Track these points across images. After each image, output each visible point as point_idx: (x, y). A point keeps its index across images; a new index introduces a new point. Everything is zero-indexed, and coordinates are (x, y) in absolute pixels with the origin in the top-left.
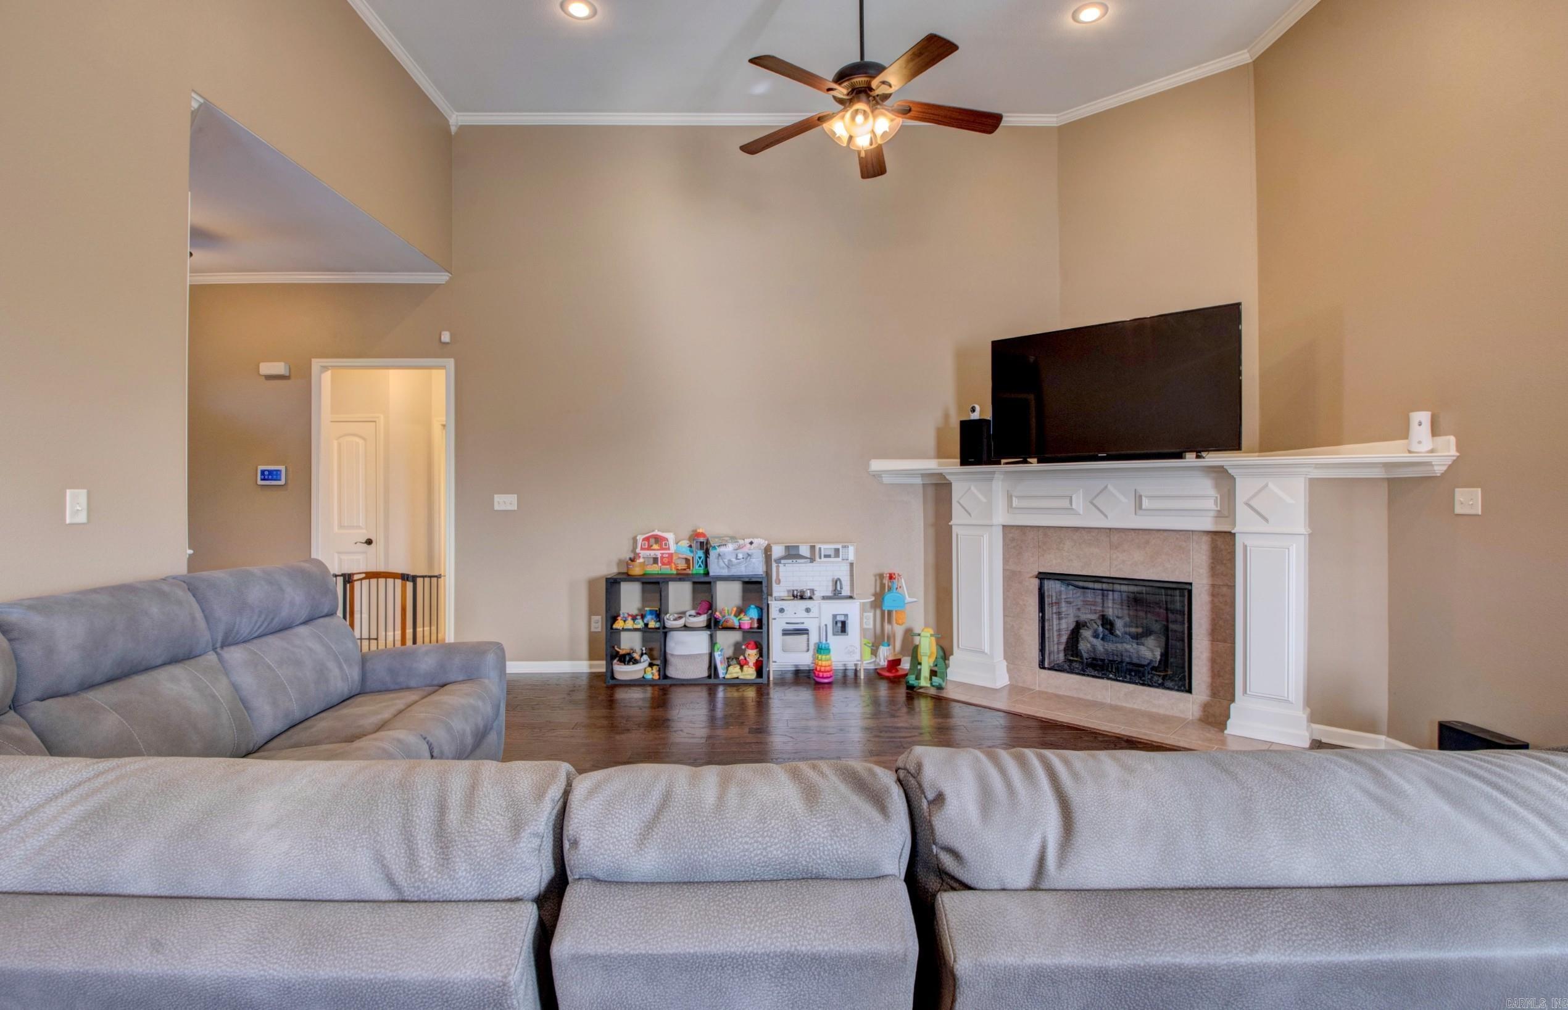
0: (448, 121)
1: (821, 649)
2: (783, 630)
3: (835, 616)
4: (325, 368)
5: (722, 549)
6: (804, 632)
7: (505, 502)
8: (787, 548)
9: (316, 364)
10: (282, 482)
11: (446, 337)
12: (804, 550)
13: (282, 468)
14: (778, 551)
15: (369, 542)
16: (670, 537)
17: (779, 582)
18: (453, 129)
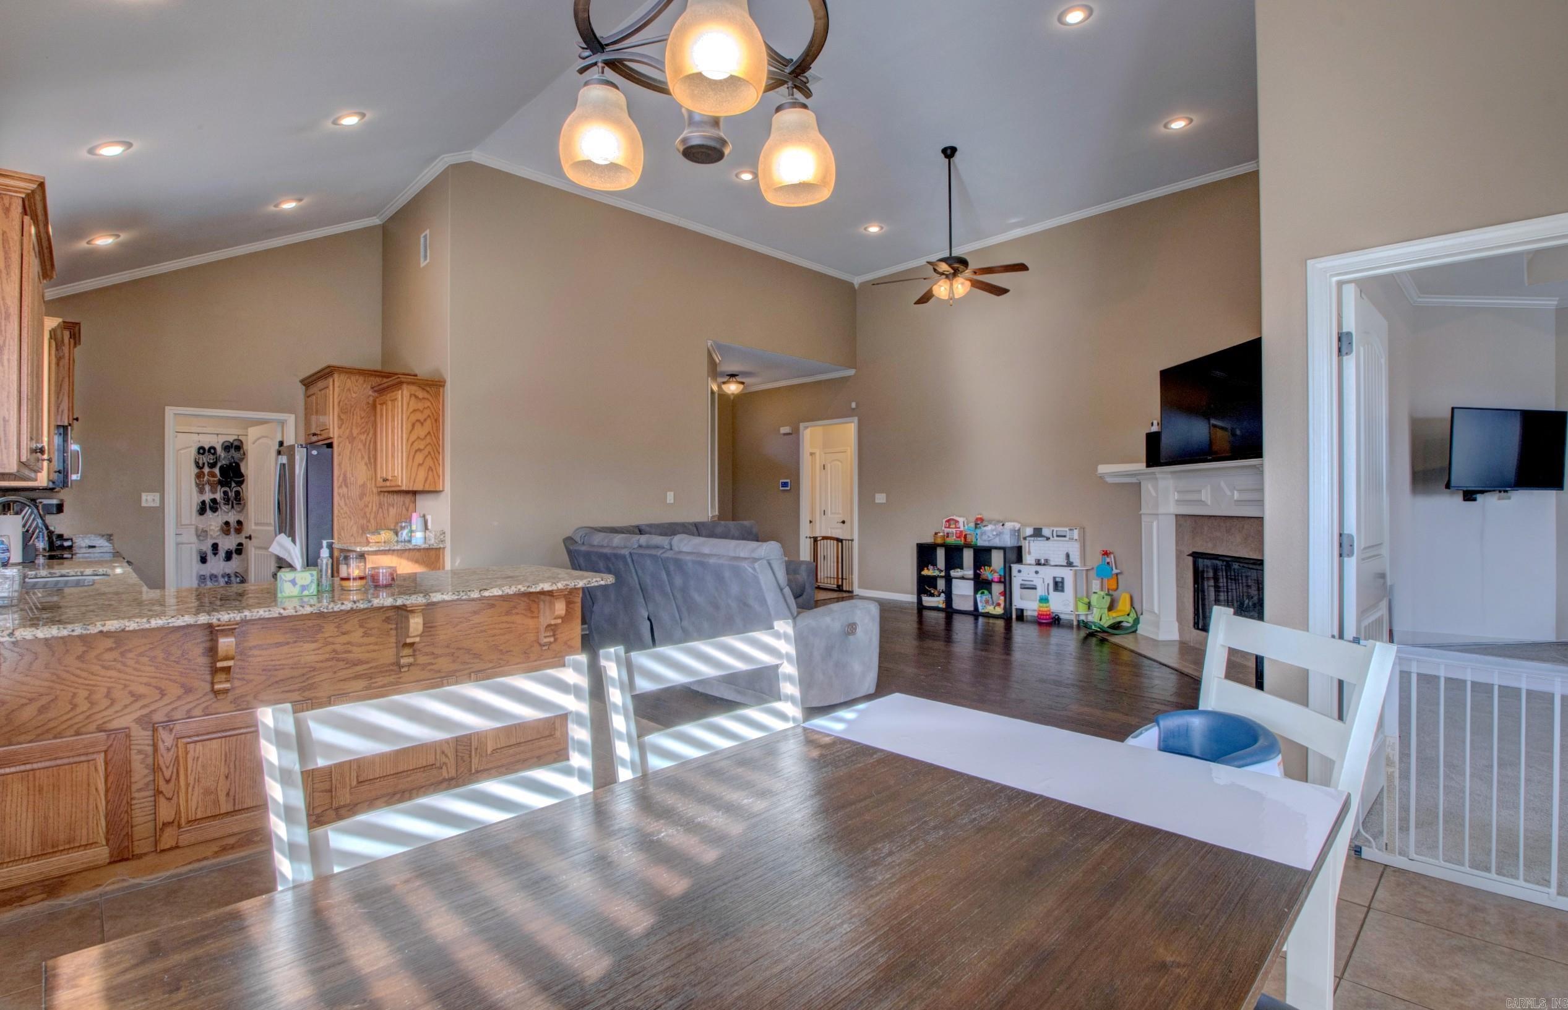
0: (853, 284)
1: (1044, 600)
2: (1021, 585)
3: (1054, 578)
4: (806, 428)
5: (985, 528)
6: (1034, 588)
7: (881, 498)
8: (1035, 529)
9: (802, 425)
10: (789, 488)
11: (854, 405)
12: (1046, 532)
13: (788, 481)
14: (1029, 531)
15: (843, 522)
16: (961, 520)
17: (1029, 553)
18: (856, 286)
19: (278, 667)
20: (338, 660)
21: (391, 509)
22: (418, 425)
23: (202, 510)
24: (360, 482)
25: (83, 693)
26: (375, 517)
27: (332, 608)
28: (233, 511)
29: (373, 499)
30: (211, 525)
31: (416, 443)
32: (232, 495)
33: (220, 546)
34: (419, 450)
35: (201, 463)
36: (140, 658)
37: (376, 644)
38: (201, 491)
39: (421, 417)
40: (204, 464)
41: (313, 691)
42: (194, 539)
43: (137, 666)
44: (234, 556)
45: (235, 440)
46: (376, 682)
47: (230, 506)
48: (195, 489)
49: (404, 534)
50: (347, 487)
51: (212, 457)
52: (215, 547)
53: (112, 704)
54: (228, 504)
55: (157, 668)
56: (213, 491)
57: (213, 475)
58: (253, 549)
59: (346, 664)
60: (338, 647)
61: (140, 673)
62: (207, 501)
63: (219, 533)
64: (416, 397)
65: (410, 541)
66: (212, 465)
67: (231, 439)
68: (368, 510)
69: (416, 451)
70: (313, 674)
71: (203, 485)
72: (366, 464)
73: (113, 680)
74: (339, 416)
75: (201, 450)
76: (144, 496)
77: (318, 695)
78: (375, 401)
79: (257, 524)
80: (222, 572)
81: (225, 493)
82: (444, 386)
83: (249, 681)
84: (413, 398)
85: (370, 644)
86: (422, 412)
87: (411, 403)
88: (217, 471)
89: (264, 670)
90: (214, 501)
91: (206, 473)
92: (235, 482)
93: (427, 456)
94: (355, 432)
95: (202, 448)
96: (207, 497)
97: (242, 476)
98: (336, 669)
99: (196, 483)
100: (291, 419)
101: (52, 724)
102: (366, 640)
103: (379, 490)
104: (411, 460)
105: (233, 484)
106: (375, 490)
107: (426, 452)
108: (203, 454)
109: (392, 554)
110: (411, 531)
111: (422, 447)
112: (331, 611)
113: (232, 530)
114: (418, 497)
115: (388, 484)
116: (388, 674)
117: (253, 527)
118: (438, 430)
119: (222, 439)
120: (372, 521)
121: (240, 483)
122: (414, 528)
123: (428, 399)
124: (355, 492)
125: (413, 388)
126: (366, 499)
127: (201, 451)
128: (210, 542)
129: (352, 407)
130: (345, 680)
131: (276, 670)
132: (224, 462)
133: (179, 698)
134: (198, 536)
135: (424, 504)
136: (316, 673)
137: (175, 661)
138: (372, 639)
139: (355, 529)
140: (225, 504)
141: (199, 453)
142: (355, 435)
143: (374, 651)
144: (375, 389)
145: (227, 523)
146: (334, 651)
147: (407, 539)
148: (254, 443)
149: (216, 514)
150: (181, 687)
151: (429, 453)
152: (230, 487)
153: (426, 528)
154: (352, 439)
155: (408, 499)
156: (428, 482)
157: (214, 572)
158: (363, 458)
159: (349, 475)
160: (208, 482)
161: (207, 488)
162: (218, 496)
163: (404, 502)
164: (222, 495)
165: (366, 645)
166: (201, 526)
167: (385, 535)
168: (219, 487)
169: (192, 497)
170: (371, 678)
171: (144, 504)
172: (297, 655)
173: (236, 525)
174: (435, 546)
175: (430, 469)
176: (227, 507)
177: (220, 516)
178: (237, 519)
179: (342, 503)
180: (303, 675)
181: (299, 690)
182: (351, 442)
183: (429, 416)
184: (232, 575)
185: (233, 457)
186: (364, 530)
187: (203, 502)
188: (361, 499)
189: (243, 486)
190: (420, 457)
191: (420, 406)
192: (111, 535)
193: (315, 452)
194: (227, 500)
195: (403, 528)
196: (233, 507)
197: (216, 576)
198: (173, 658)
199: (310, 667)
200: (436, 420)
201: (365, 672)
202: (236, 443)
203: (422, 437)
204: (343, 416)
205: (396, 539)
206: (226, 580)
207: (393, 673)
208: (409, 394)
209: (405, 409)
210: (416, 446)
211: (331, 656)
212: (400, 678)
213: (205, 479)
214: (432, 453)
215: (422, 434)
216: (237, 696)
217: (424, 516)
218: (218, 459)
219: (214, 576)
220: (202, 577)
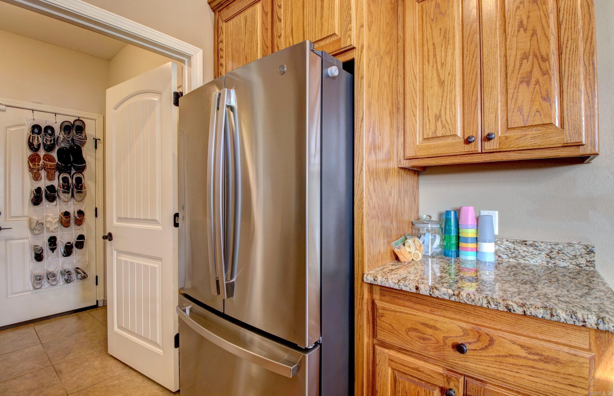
23: (36, 201)
28: (72, 200)
29: (395, 182)
30: (47, 216)
32: (72, 181)
33: (58, 239)
35: (35, 143)
38: (36, 177)
40: (39, 145)
42: (27, 233)
44: (75, 249)
45: (76, 121)
47: (70, 195)
48: (28, 175)
51: (48, 138)
52: (53, 241)
54: (68, 193)
56: (50, 177)
57: (48, 158)
58: (115, 253)
62: (43, 189)
63: (57, 225)
66: (49, 148)
67: (72, 120)
71: (38, 170)
75: (36, 129)
79: (120, 219)
80: (60, 269)
81: (65, 180)
88: (54, 154)
90: (51, 188)
91: (42, 157)
92: (74, 167)
95: (37, 126)
96: (44, 183)
97: (83, 161)
99: (30, 167)
105: (73, 172)
108: (39, 133)
113: (72, 221)
117: (115, 223)
119: (60, 119)
121: (81, 170)
127: (36, 131)
128: (46, 236)
132: (63, 145)
134: (32, 230)
140: (64, 192)
141: (33, 132)
145: (67, 214)
148: (116, 108)
149: (55, 203)
152: (70, 174)
157: (51, 269)
160: (44, 167)
161: (43, 173)
162: (56, 183)
164: (61, 182)
166: (35, 218)
168: (57, 173)
169: (24, 185)
173: (76, 215)
176: (66, 195)
177: (58, 206)
178: (77, 209)
184: (73, 272)
185: (72, 140)
187: (39, 190)
189: (85, 173)
194: (66, 188)
196: (73, 196)
197: (54, 275)
202: (77, 123)
206: (66, 277)
213: (41, 162)
218: (56, 141)
219: (51, 276)
220: (38, 279)
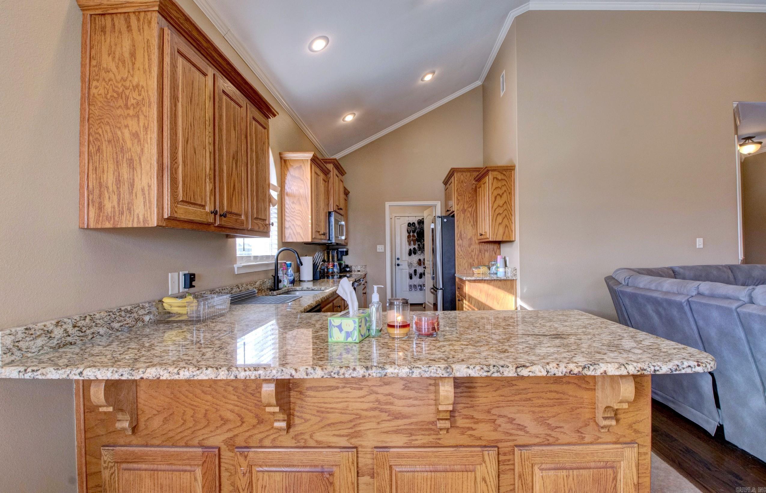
19: (328, 410)
20: (381, 411)
21: (486, 253)
22: (498, 197)
23: (410, 254)
24: (469, 237)
25: (190, 412)
26: (477, 258)
27: (344, 374)
28: (421, 254)
29: (476, 247)
30: (413, 261)
31: (497, 209)
32: (421, 246)
33: (417, 271)
34: (499, 214)
35: (409, 230)
36: (227, 387)
37: (416, 399)
38: (410, 244)
39: (500, 192)
40: (411, 231)
41: (359, 439)
42: (407, 268)
43: (225, 394)
44: (423, 276)
46: (416, 440)
47: (420, 251)
48: (407, 243)
49: (493, 269)
50: (462, 240)
51: (413, 227)
52: (415, 272)
53: (207, 425)
55: (238, 397)
56: (414, 244)
57: (414, 236)
59: (388, 416)
60: (381, 398)
61: (227, 401)
62: (412, 249)
63: (417, 265)
64: (497, 179)
65: (496, 274)
66: (414, 232)
67: (420, 219)
68: (473, 254)
69: (497, 215)
70: (359, 421)
71: (410, 241)
72: (472, 226)
73: (209, 404)
74: (457, 198)
75: (409, 225)
76: (378, 246)
77: (364, 443)
78: (476, 187)
80: (418, 283)
81: (419, 245)
82: (514, 169)
83: (306, 421)
84: (495, 180)
85: (410, 398)
86: (501, 188)
87: (494, 184)
88: (416, 234)
89: (318, 411)
90: (414, 249)
91: (411, 236)
92: (422, 239)
93: (504, 218)
94: (466, 207)
95: (409, 223)
96: (412, 247)
97: (424, 236)
98: (379, 420)
99: (408, 240)
100: (439, 204)
101: (171, 434)
102: (406, 393)
103: (479, 241)
104: (494, 221)
105: (422, 241)
106: (477, 242)
107: (503, 215)
109: (484, 282)
110: (497, 267)
111: (501, 212)
112: (342, 377)
113: (422, 263)
114: (502, 245)
115: (482, 237)
116: (427, 433)
118: (511, 200)
119: (417, 219)
120: (476, 260)
121: (424, 240)
122: (499, 265)
123: (504, 179)
124: (466, 243)
125: (495, 173)
126: (472, 247)
128: (413, 269)
129: (464, 192)
130: (386, 432)
131: (328, 413)
132: (418, 230)
133: (254, 426)
134: (409, 266)
135: (505, 249)
136: (361, 421)
137: (251, 394)
138: (412, 394)
139: (466, 265)
141: (408, 226)
142: (466, 208)
143: (414, 406)
144: (476, 179)
145: (420, 260)
146: (378, 401)
147: (495, 272)
149: (416, 255)
150: (256, 417)
151: (506, 215)
152: (420, 242)
153: (506, 266)
154: (464, 211)
155: (496, 246)
156: (505, 235)
157: (415, 284)
158: (470, 222)
159: (462, 233)
160: (413, 240)
161: (412, 243)
162: (416, 247)
163: (493, 248)
165: (406, 399)
166: (410, 261)
167: (483, 269)
168: (416, 242)
169: (406, 248)
170: (411, 435)
171: (378, 251)
172: (344, 400)
173: (423, 260)
174: (510, 278)
175: (506, 226)
177: (417, 257)
178: (423, 258)
179: (459, 250)
180: (351, 421)
181: (347, 436)
182: (464, 213)
183: (505, 191)
184: (422, 285)
185: (421, 227)
186: (471, 265)
187: (410, 250)
188: (469, 247)
190: (500, 219)
191: (500, 184)
192: (366, 266)
193: (445, 220)
194: (419, 249)
195: (493, 265)
196: (422, 252)
198: (250, 391)
199: (357, 414)
200: (509, 193)
201: (406, 427)
202: (422, 220)
203: (501, 205)
204: (459, 198)
205: (489, 272)
206: (420, 287)
207: (432, 432)
208: (492, 178)
209: (490, 188)
210: (497, 212)
211: (375, 406)
212: (439, 439)
213: (411, 238)
214: (507, 215)
215: (501, 203)
216: (296, 433)
217: (505, 258)
218: (416, 229)
219: (415, 286)
220: (410, 286)
